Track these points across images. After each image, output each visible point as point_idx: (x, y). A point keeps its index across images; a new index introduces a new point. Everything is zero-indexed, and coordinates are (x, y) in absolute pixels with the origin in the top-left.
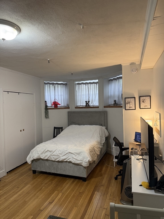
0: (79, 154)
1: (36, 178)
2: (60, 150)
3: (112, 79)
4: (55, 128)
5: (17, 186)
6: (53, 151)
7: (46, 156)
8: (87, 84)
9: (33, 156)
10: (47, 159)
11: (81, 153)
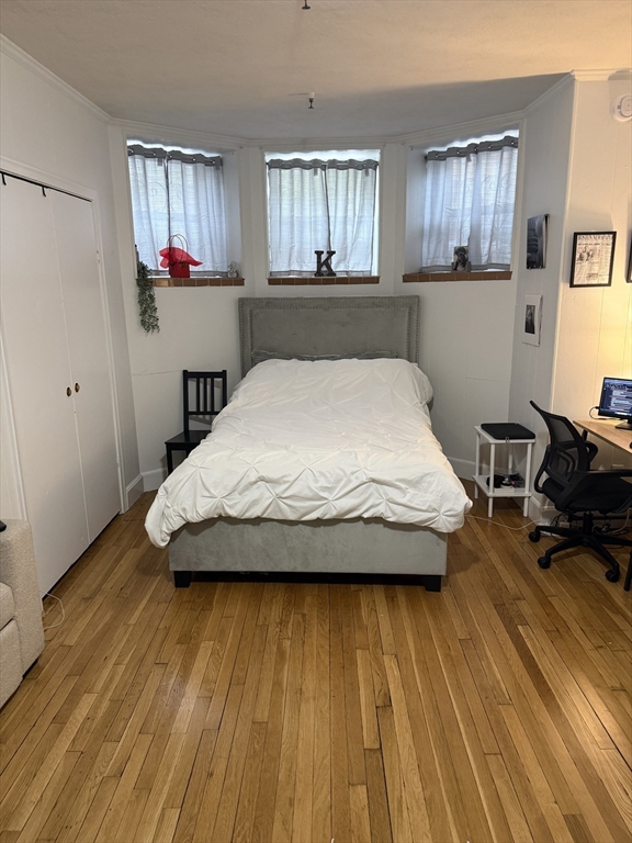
0: (414, 483)
1: (211, 603)
2: (322, 474)
3: (445, 149)
4: (187, 375)
5: (151, 658)
6: (291, 479)
7: (255, 503)
8: (319, 170)
9: (184, 510)
10: (258, 518)
11: (428, 479)
